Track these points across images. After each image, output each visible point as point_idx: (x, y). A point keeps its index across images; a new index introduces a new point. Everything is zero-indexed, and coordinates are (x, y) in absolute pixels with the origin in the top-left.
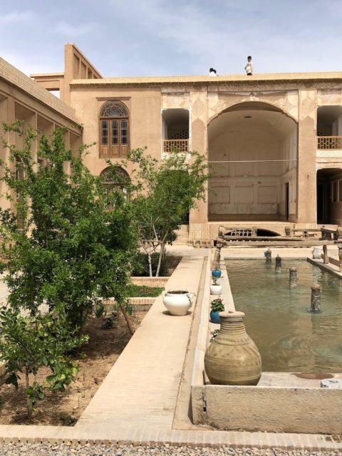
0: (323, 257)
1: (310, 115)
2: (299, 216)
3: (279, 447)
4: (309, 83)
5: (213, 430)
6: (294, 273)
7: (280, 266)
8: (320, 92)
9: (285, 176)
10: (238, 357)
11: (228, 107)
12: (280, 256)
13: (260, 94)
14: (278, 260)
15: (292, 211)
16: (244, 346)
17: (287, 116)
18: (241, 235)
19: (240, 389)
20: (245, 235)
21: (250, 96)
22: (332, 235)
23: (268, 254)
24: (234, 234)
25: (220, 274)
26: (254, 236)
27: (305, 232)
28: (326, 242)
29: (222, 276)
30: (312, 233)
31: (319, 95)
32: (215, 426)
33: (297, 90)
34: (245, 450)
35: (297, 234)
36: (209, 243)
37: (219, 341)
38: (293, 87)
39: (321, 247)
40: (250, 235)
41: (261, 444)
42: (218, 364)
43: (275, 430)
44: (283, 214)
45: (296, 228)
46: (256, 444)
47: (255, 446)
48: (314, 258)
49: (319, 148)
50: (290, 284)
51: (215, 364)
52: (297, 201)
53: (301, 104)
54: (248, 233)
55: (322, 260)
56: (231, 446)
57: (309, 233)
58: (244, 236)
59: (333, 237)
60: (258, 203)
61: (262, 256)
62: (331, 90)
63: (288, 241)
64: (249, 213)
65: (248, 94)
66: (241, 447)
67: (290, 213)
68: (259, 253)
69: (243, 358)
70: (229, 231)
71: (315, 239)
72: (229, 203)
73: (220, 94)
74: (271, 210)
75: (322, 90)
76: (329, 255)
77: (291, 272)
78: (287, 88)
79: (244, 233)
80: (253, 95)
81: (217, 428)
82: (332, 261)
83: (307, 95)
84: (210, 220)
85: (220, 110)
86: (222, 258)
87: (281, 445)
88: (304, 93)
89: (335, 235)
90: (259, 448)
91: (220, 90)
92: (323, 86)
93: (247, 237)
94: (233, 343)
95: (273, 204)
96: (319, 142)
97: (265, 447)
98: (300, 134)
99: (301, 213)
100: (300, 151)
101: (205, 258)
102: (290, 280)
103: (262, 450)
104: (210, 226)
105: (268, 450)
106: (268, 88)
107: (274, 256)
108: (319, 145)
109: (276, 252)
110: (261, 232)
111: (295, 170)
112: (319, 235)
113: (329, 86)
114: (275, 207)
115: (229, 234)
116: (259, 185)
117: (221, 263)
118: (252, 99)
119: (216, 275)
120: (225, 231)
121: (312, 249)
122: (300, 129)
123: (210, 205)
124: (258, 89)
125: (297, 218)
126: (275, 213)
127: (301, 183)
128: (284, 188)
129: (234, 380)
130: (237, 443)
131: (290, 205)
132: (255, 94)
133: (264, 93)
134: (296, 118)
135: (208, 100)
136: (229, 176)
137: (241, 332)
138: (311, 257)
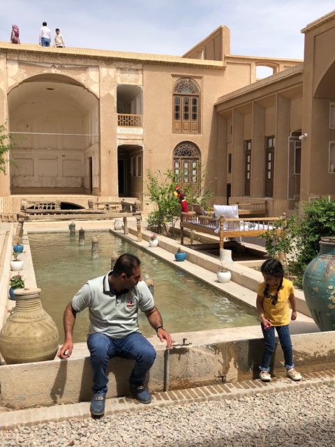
0: (124, 228)
1: (110, 92)
2: (102, 190)
3: (75, 417)
4: (109, 61)
5: (8, 411)
6: (96, 245)
7: (83, 238)
8: (119, 71)
9: (88, 150)
10: (34, 334)
11: (29, 76)
12: (84, 229)
13: (61, 67)
14: (82, 233)
15: (95, 185)
16: (40, 322)
17: (89, 91)
18: (45, 208)
19: (36, 366)
20: (49, 208)
21: (51, 67)
22: (131, 207)
23: (72, 227)
24: (37, 208)
25: (22, 249)
26: (58, 209)
27: (107, 205)
28: (125, 214)
29: (24, 251)
30: (114, 206)
31: (118, 74)
32: (10, 407)
33: (98, 67)
34: (41, 426)
35: (100, 206)
36: (12, 217)
37: (15, 320)
38: (93, 63)
39: (122, 219)
40: (53, 208)
41: (58, 417)
42: (14, 343)
43: (72, 401)
44: (87, 188)
45: (99, 201)
46: (53, 417)
47: (51, 421)
48: (115, 229)
49: (119, 125)
50: (92, 255)
51: (10, 344)
52: (99, 175)
53: (102, 80)
54: (51, 206)
55: (122, 231)
56: (26, 425)
57: (111, 206)
58: (48, 210)
59: (131, 210)
60: (63, 176)
61: (67, 229)
62: (129, 70)
63: (90, 214)
64: (54, 186)
65: (50, 66)
66: (37, 423)
67: (94, 186)
68: (63, 226)
69: (39, 334)
70: (33, 205)
71: (116, 212)
72: (33, 176)
73: (20, 63)
74: (76, 183)
75: (121, 69)
76: (129, 226)
77: (93, 243)
78: (88, 64)
79: (47, 206)
80: (55, 67)
81: (13, 408)
82: (131, 231)
83: (107, 72)
84: (12, 193)
85: (20, 80)
86: (25, 233)
87: (77, 415)
88: (104, 70)
89: (133, 207)
90: (56, 422)
91: (21, 59)
92: (122, 65)
93: (51, 210)
94: (29, 320)
95: (77, 177)
96: (119, 119)
97: (61, 420)
98: (101, 110)
99: (104, 187)
100: (101, 127)
101: (7, 233)
102: (92, 251)
103: (58, 423)
104: (13, 199)
105: (65, 421)
106: (70, 61)
107: (78, 228)
108: (119, 122)
109: (80, 225)
110: (65, 206)
111: (97, 145)
112: (120, 208)
113: (127, 65)
114: (79, 180)
115: (32, 208)
116: (63, 158)
117: (24, 237)
118: (53, 71)
119: (17, 250)
120: (28, 205)
121: (113, 221)
122: (101, 105)
123: (13, 177)
124: (59, 62)
125: (100, 191)
126: (80, 186)
127: (103, 158)
128: (88, 161)
129: (29, 358)
130: (33, 420)
131: (94, 178)
132: (57, 66)
133: (66, 66)
134: (98, 95)
135: (7, 68)
136: (31, 148)
137: (37, 308)
138: (112, 229)
